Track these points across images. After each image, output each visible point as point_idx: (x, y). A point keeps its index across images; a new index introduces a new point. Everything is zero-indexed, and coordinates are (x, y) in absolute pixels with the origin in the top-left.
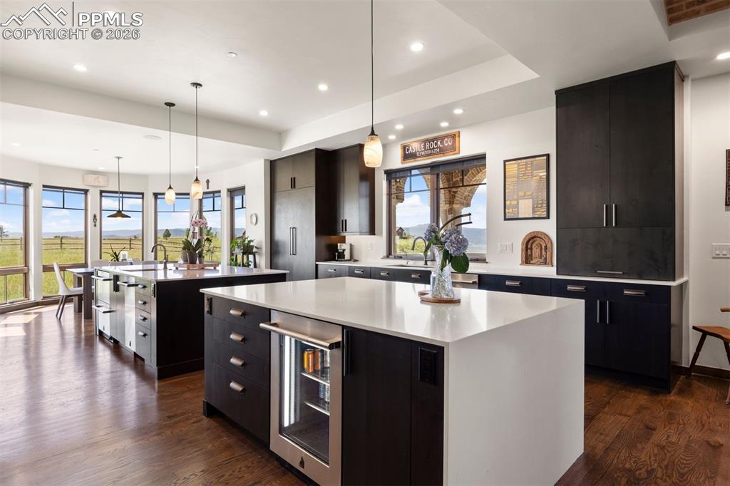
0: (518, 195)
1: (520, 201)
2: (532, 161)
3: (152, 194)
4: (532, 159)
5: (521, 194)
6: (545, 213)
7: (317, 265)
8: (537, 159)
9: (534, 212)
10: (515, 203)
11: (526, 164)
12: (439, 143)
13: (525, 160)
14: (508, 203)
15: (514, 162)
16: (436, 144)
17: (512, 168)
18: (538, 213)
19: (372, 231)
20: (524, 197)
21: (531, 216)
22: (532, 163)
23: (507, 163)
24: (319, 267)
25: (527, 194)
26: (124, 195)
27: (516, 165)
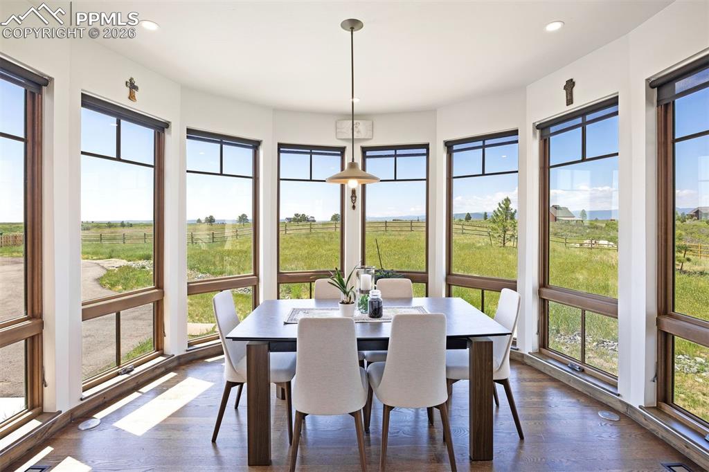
3: (442, 145)
26: (399, 152)
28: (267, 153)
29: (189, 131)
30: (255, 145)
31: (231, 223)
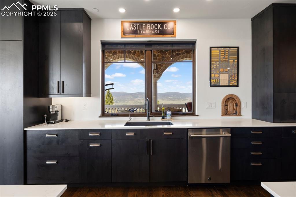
0: (219, 70)
1: (221, 75)
2: (229, 50)
4: (229, 49)
5: (221, 70)
6: (237, 83)
7: (25, 132)
8: (232, 49)
9: (229, 82)
10: (217, 75)
11: (225, 51)
12: (159, 26)
13: (224, 49)
14: (213, 75)
15: (217, 49)
16: (157, 27)
17: (216, 52)
18: (232, 83)
19: (89, 94)
20: (223, 72)
21: (228, 85)
22: (228, 51)
23: (212, 49)
24: (28, 134)
25: (225, 71)
27: (218, 51)
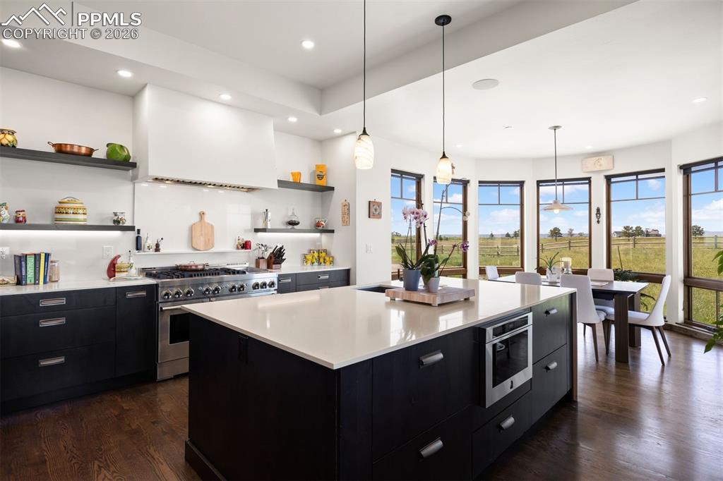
28: (530, 189)
29: (480, 182)
30: (521, 184)
31: (500, 237)
